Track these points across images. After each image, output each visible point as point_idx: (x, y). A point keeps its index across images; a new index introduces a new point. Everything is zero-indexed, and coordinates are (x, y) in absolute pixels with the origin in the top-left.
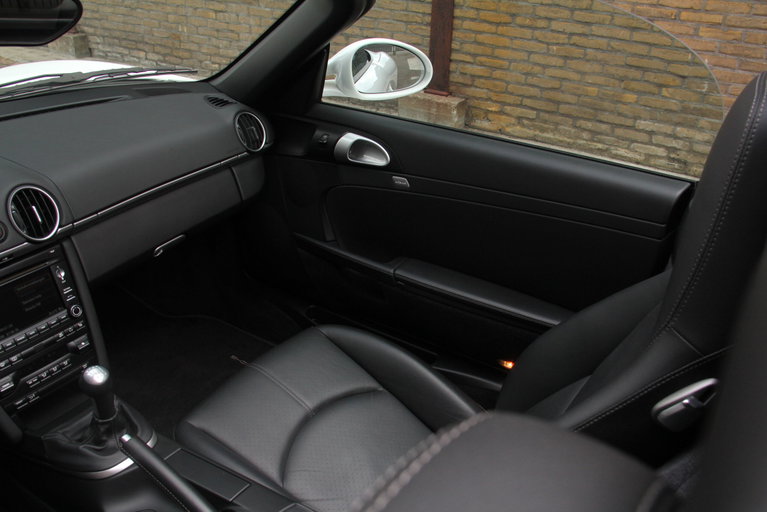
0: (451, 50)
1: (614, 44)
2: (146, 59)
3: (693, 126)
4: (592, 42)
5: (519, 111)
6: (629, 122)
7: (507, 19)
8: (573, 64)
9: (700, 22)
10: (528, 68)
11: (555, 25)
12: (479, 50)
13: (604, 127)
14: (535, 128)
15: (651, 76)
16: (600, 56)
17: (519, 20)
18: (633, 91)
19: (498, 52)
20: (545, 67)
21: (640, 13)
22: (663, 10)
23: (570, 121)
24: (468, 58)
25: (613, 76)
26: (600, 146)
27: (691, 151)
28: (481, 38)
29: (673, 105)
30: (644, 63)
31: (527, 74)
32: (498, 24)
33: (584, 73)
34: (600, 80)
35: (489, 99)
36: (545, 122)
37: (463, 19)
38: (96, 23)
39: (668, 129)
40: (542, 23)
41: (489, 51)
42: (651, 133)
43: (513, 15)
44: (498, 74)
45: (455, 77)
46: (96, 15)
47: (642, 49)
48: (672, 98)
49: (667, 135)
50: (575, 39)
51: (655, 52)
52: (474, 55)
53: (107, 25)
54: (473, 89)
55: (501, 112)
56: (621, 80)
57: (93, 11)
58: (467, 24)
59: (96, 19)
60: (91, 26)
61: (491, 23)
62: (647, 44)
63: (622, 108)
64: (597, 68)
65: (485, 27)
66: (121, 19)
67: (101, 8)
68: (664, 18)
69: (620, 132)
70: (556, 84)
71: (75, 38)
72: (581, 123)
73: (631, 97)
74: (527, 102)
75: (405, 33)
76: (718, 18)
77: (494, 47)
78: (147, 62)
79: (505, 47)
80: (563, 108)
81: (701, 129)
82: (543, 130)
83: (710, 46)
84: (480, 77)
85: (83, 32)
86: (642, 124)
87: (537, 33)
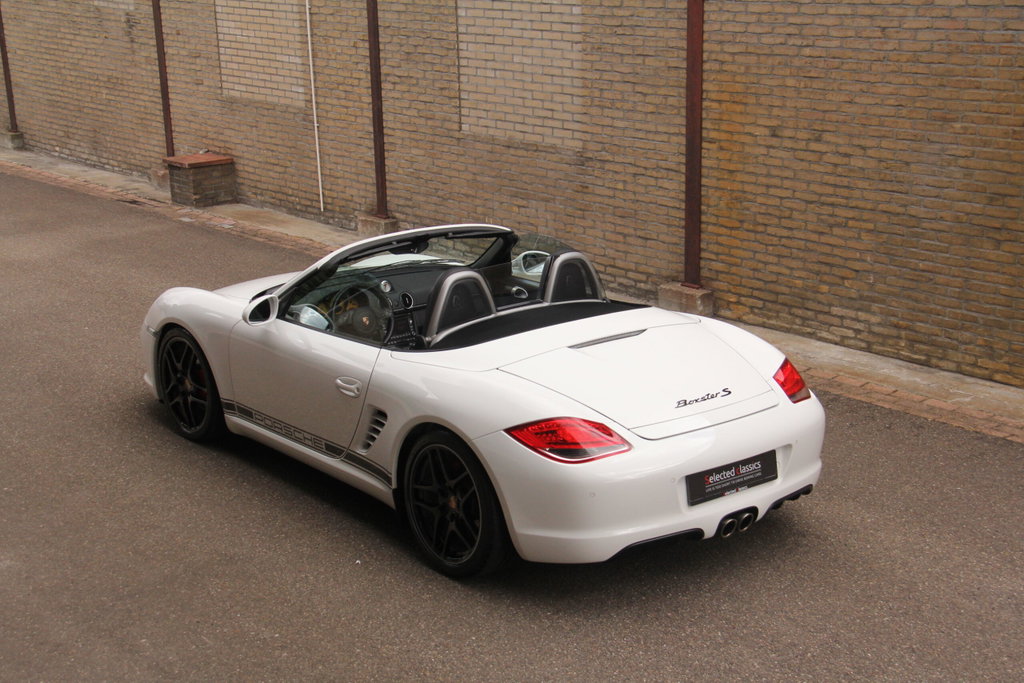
0: (700, 250)
1: (809, 245)
2: (454, 248)
3: (868, 311)
4: (795, 243)
5: (751, 301)
6: (826, 309)
7: (737, 224)
8: (784, 261)
9: (861, 229)
10: (753, 264)
11: (770, 230)
12: (720, 249)
13: (810, 313)
14: (765, 316)
15: (836, 271)
16: (801, 255)
17: (746, 225)
18: (825, 282)
19: (733, 251)
20: (766, 263)
21: (822, 221)
22: (837, 219)
23: (787, 309)
24: (713, 257)
25: (811, 271)
26: (809, 330)
27: (870, 332)
28: (720, 239)
29: (853, 294)
30: (830, 260)
31: (754, 270)
32: (732, 228)
33: (792, 269)
34: (803, 274)
35: (729, 291)
36: (770, 310)
37: (708, 223)
38: (409, 211)
39: (852, 313)
40: (761, 228)
41: (727, 251)
42: (842, 317)
43: (741, 222)
44: (734, 269)
45: (704, 273)
46: (410, 203)
47: (827, 249)
48: (852, 288)
49: (853, 319)
50: (784, 241)
51: (836, 251)
52: (717, 254)
53: (418, 212)
54: (717, 283)
55: (738, 303)
56: (818, 273)
57: (407, 199)
58: (710, 228)
59: (408, 206)
60: (403, 213)
61: (726, 227)
62: (831, 245)
63: (820, 297)
64: (799, 264)
65: (723, 231)
66: (433, 207)
67: (415, 197)
68: (839, 225)
69: (821, 317)
70: (773, 278)
71: (386, 224)
72: (794, 310)
73: (825, 288)
74: (756, 293)
75: (667, 234)
76: (871, 226)
77: (731, 247)
78: (454, 252)
79: (737, 248)
80: (781, 298)
81: (874, 313)
82: (769, 318)
83: (869, 247)
84: (722, 272)
85: (394, 218)
86: (835, 310)
87: (759, 236)
